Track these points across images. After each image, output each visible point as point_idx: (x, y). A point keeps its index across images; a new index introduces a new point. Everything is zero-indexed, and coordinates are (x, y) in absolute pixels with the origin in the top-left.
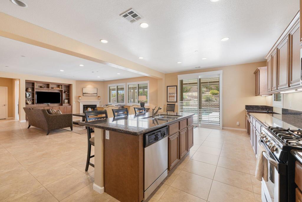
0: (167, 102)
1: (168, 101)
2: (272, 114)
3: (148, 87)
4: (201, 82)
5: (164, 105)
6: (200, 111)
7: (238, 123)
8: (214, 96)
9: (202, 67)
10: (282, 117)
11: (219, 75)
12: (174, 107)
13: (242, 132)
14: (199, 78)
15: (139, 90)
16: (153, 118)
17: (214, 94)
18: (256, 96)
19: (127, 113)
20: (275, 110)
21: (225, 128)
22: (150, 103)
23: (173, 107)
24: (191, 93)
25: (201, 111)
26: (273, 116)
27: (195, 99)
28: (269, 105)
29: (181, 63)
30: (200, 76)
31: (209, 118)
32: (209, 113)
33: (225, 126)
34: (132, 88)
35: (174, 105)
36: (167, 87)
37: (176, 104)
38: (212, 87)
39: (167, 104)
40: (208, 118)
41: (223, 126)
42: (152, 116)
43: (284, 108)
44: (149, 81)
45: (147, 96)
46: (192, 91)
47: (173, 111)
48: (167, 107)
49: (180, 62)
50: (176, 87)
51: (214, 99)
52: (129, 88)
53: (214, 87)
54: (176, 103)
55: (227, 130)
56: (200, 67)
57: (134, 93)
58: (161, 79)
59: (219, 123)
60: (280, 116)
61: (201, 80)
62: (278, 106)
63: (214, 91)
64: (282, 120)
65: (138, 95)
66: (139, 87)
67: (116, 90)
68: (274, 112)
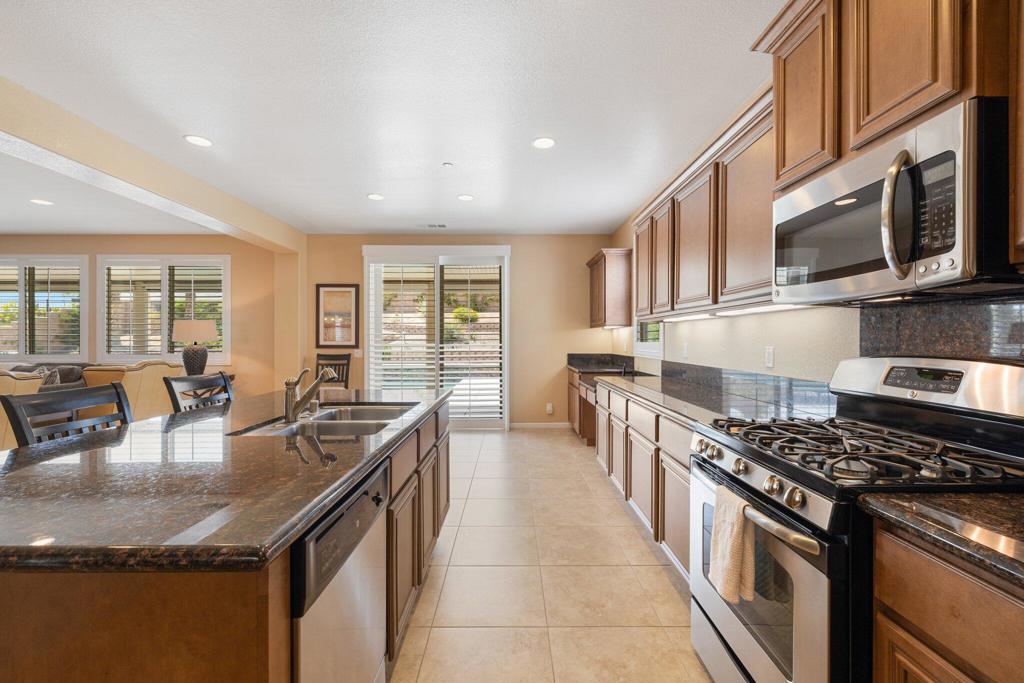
0: (318, 346)
1: (322, 343)
2: (631, 378)
3: (226, 285)
4: (446, 277)
5: (305, 361)
6: (442, 375)
7: (549, 407)
8: (465, 326)
9: (451, 226)
10: (662, 383)
11: (501, 258)
12: (348, 365)
13: (561, 432)
14: (441, 263)
15: (176, 294)
16: (288, 422)
17: (464, 320)
18: (592, 327)
19: (121, 409)
20: (638, 366)
21: (516, 425)
22: (235, 351)
23: (343, 365)
24: (393, 315)
25: (447, 375)
26: (633, 381)
27: (407, 337)
28: (623, 352)
29: (381, 198)
30: (444, 256)
31: (472, 398)
32: (454, 381)
33: (517, 420)
34: (134, 282)
35: (348, 357)
36: (318, 286)
37: (356, 353)
38: (460, 299)
39: (318, 355)
40: (467, 398)
41: (511, 420)
42: (285, 417)
43: (667, 360)
44: (228, 258)
45: (219, 322)
46: (397, 309)
47: (342, 381)
48: (318, 365)
49: (381, 194)
50: (353, 290)
51: (466, 337)
52: (111, 282)
53: (463, 299)
54: (356, 350)
55: (524, 431)
56: (444, 226)
57: (140, 306)
58: (293, 255)
59: (501, 413)
60: (657, 382)
61: (445, 271)
62: (649, 356)
63: (466, 309)
64: (663, 392)
65: (172, 319)
66: (172, 281)
67: (22, 285)
68: (636, 369)
